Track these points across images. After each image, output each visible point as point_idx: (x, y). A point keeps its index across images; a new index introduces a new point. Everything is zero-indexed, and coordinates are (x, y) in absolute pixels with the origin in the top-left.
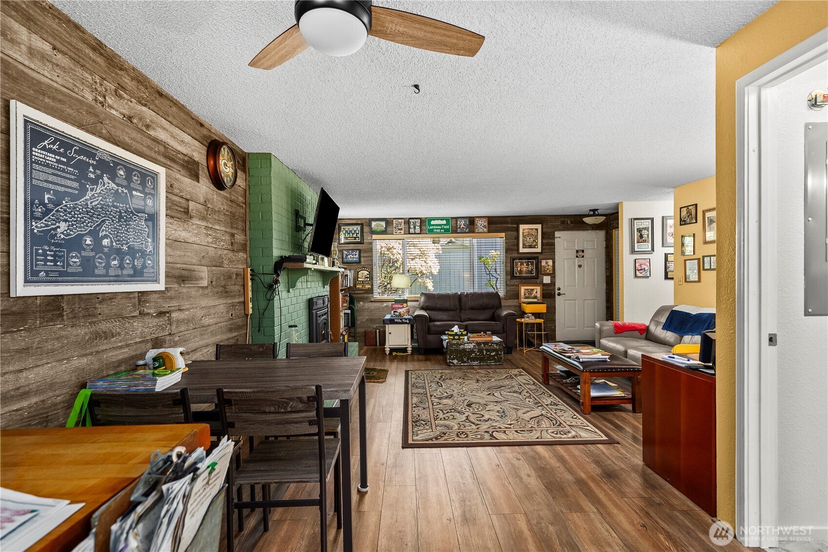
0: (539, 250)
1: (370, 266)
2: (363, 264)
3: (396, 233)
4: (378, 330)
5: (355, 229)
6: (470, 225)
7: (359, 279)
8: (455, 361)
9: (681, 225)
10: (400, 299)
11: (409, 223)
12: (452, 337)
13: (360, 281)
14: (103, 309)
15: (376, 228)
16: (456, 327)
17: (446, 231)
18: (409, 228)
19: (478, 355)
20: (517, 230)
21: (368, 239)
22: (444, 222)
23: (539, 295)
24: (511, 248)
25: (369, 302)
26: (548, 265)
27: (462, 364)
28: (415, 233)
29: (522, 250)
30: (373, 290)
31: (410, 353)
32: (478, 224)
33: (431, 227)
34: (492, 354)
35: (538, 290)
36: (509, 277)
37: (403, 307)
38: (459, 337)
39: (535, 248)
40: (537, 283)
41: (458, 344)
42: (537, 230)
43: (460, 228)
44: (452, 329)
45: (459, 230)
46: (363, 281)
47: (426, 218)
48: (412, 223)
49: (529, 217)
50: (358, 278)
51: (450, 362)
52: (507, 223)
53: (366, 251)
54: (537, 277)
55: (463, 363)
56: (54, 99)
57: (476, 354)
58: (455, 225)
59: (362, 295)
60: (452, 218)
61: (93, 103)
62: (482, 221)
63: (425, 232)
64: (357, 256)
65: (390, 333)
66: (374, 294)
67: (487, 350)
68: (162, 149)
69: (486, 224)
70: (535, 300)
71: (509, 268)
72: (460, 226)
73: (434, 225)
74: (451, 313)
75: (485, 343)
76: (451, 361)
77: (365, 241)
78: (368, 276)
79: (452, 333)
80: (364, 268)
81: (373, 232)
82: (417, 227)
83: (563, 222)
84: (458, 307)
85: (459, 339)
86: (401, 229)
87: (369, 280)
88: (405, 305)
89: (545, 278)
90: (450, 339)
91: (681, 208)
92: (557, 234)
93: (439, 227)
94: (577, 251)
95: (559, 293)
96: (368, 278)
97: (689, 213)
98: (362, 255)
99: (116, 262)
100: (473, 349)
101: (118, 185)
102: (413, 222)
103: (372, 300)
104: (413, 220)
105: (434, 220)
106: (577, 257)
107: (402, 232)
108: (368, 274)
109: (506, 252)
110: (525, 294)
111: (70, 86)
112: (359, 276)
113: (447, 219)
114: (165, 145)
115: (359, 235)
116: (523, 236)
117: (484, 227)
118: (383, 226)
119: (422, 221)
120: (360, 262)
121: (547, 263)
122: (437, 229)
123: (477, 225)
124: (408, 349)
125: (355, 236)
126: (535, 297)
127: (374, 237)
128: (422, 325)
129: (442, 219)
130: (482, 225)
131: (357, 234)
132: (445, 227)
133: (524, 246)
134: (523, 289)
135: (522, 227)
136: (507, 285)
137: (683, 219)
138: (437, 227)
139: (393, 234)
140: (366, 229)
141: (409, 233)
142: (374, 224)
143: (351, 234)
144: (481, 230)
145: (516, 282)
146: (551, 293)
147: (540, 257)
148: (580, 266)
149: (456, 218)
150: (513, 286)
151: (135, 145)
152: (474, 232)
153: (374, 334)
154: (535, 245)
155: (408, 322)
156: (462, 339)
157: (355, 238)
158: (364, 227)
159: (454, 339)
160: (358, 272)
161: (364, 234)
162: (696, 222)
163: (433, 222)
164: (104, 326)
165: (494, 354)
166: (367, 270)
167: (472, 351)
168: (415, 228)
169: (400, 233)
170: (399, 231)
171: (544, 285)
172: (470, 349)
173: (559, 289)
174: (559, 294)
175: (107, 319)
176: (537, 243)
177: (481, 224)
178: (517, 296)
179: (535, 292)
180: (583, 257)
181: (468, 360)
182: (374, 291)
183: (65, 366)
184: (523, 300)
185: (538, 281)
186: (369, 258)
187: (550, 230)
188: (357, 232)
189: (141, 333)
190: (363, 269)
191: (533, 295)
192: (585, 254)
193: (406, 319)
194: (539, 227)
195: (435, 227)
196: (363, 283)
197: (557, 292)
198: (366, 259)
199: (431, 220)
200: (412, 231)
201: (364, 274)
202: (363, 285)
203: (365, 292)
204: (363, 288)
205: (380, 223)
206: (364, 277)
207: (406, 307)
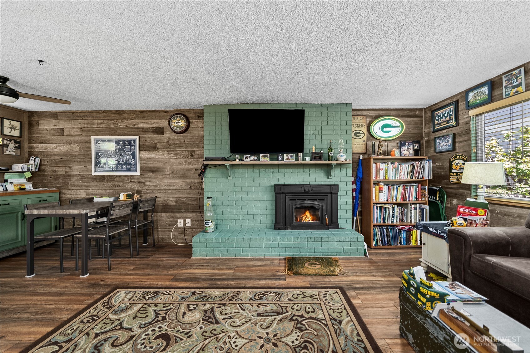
1: (466, 154)
2: (457, 151)
5: (448, 110)
7: (453, 171)
13: (454, 173)
14: (117, 179)
15: (474, 99)
21: (464, 118)
37: (477, 215)
46: (457, 173)
50: (451, 169)
53: (461, 135)
56: (103, 132)
59: (457, 191)
61: (114, 127)
64: (450, 142)
65: (425, 244)
68: (141, 130)
77: (460, 122)
80: (459, 156)
81: (470, 107)
96: (463, 168)
98: (457, 140)
99: (120, 167)
101: (120, 146)
108: (463, 164)
111: (107, 126)
112: (453, 167)
114: (143, 128)
115: (453, 117)
118: (485, 93)
120: (454, 148)
125: (448, 118)
127: (472, 112)
131: (450, 115)
139: (503, 98)
140: (462, 105)
142: (471, 95)
143: (444, 118)
151: (128, 133)
155: (445, 236)
157: (448, 121)
158: (460, 104)
160: (452, 162)
161: (459, 113)
164: (117, 183)
166: (463, 158)
175: (118, 181)
183: (105, 191)
186: (466, 143)
188: (451, 113)
189: (131, 187)
193: (443, 231)
196: (457, 175)
198: (461, 144)
201: (458, 164)
202: (457, 178)
203: (459, 187)
204: (458, 182)
205: (480, 91)
206: (458, 168)
207: (483, 216)
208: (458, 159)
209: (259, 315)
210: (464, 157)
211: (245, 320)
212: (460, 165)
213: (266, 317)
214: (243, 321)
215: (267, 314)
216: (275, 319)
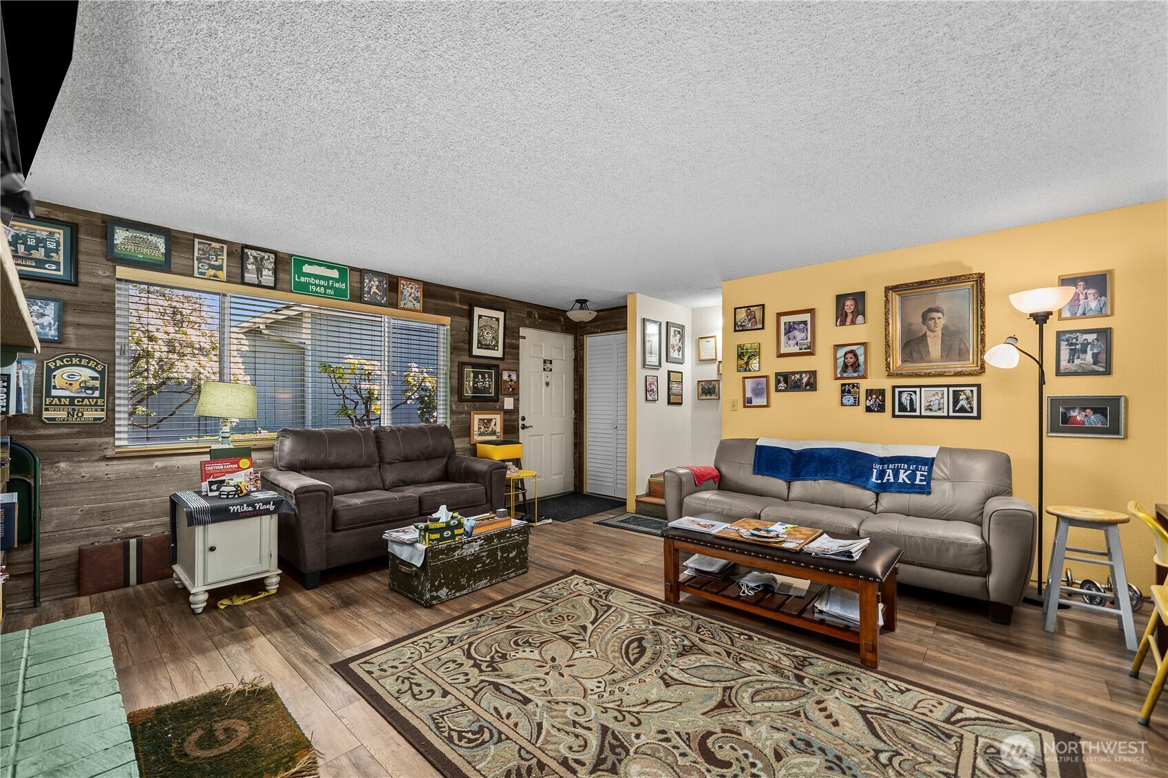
0: (498, 353)
1: (101, 355)
2: (73, 345)
3: (204, 274)
4: (133, 542)
5: (42, 235)
6: (389, 290)
7: (56, 393)
8: (443, 593)
9: (735, 331)
10: (226, 446)
11: (243, 258)
12: (437, 536)
13: (61, 398)
15: (129, 248)
16: (443, 508)
17: (339, 294)
18: (243, 269)
19: (488, 565)
20: (470, 315)
21: (97, 276)
22: (335, 274)
23: (498, 429)
24: (461, 343)
25: (98, 460)
26: (511, 380)
27: (457, 594)
28: (260, 286)
29: (477, 351)
30: (114, 425)
31: (274, 592)
32: (405, 292)
33: (303, 279)
34: (511, 555)
35: (497, 420)
36: (456, 398)
37: (239, 469)
38: (453, 533)
39: (494, 349)
40: (495, 409)
41: (451, 549)
42: (498, 320)
43: (369, 293)
44: (434, 516)
45: (367, 297)
46: (71, 399)
47: (293, 255)
48: (251, 260)
49: (487, 297)
50: (52, 388)
51: (433, 598)
52: (453, 299)
53: (83, 308)
54: (496, 399)
55: (460, 590)
57: (484, 563)
58: (359, 285)
59: (71, 441)
60: (352, 269)
62: (412, 288)
63: (286, 286)
65: (212, 549)
66: (117, 436)
67: (504, 549)
69: (419, 294)
70: (493, 438)
71: (455, 382)
72: (370, 288)
73: (309, 275)
74: (363, 472)
75: (501, 535)
76: (434, 594)
77: (83, 278)
78: (97, 383)
79: (437, 525)
80: (77, 357)
81: (118, 259)
82: (265, 272)
83: (530, 315)
84: (378, 459)
85: (453, 536)
86: (220, 268)
87: (97, 394)
88: (244, 463)
89: (506, 400)
90: (433, 540)
91: (735, 309)
92: (523, 331)
93: (322, 282)
94: (545, 362)
95: (523, 425)
96: (93, 389)
97: (750, 316)
98: (69, 318)
100: (478, 554)
102: (255, 258)
103: (110, 453)
104: (254, 253)
105: (311, 264)
106: (544, 370)
107: (223, 275)
108: (94, 378)
109: (451, 353)
110: (479, 428)
112: (57, 382)
113: (342, 269)
115: (59, 257)
116: (479, 328)
117: (416, 299)
118: (157, 248)
119: (282, 262)
121: (510, 376)
122: (317, 286)
123: (402, 293)
124: (268, 581)
125: (41, 255)
126: (493, 433)
127: (122, 272)
128: (319, 513)
129: (330, 266)
130: (413, 295)
131: (50, 251)
132: (337, 285)
133: (481, 346)
134: (476, 418)
135: (478, 311)
136: (452, 412)
137: (739, 323)
138: (317, 282)
139: (192, 276)
140: (89, 243)
141: (243, 283)
142: (120, 235)
144: (410, 305)
145: (466, 406)
146: (514, 426)
147: (502, 365)
148: (547, 384)
149: (362, 272)
150: (462, 413)
152: (396, 306)
153: (120, 552)
154: (494, 346)
155: (272, 507)
156: (458, 535)
157: (43, 262)
158: (82, 236)
159: (442, 539)
160: (51, 371)
161: (81, 257)
162: (763, 328)
163: (307, 269)
165: (514, 553)
166: (92, 364)
167: (477, 558)
168: (259, 271)
169: (215, 276)
170: (212, 272)
171: (507, 412)
172: (473, 554)
173: (523, 419)
174: (524, 427)
176: (497, 342)
177: (410, 293)
178: (467, 431)
179: (493, 424)
180: (551, 370)
181: (468, 581)
182: (117, 429)
184: (477, 438)
185: (498, 405)
186: (101, 332)
187: (514, 325)
188: (52, 247)
190: (75, 361)
191: (490, 429)
192: (553, 366)
193: (266, 502)
194: (500, 315)
195: (312, 280)
196: (72, 404)
197: (521, 422)
198: (86, 332)
199: (305, 263)
200: (250, 277)
201: (77, 378)
202: (74, 410)
203: (78, 432)
204: (73, 420)
205: (145, 237)
206: (76, 386)
207: (249, 468)
208: (76, 365)
209: (526, 701)
210: (98, 364)
211: (556, 707)
212: (83, 379)
213: (522, 692)
214: (561, 707)
215: (514, 695)
216: (514, 683)
